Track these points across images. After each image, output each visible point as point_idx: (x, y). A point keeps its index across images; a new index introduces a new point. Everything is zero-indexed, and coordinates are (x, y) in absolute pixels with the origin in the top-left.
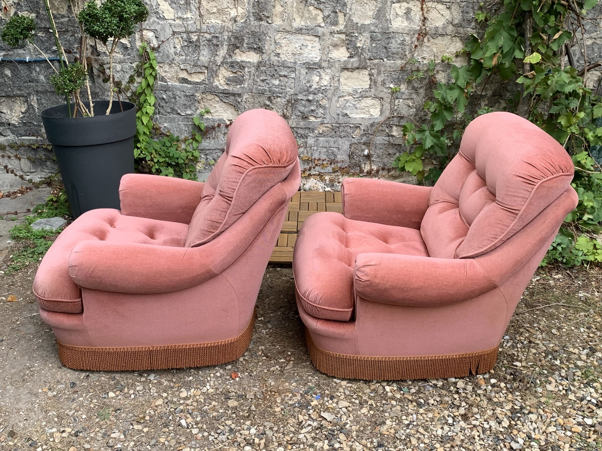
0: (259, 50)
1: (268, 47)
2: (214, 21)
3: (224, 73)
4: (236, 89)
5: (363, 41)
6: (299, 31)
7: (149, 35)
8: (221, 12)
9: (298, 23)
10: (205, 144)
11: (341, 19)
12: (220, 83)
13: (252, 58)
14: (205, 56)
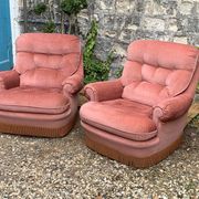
0: (138, 25)
1: (141, 23)
2: (121, 11)
3: (123, 34)
4: (127, 41)
5: (184, 23)
6: (155, 16)
7: (96, 16)
8: (124, 7)
9: (155, 13)
10: (113, 65)
11: (175, 12)
12: (121, 38)
13: (135, 28)
14: (115, 26)
